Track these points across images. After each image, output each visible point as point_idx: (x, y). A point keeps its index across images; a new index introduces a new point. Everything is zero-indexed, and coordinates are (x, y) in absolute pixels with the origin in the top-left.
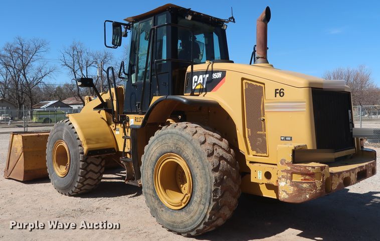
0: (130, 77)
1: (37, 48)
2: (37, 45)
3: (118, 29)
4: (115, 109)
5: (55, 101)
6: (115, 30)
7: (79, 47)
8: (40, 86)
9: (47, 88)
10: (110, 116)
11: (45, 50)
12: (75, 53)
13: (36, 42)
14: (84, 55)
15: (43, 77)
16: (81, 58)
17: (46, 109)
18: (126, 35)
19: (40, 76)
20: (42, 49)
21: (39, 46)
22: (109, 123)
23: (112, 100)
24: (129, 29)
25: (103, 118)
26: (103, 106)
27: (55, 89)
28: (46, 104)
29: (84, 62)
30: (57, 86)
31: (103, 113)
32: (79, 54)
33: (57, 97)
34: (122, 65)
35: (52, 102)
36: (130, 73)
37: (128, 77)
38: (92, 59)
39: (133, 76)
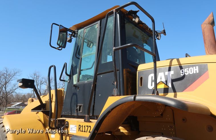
0: (72, 78)
1: (15, 74)
2: (15, 72)
3: (64, 35)
4: (53, 111)
5: (20, 103)
6: (61, 35)
7: (38, 74)
8: (14, 94)
9: (17, 95)
10: (48, 118)
11: (19, 75)
12: (35, 77)
13: (15, 70)
14: (40, 78)
15: (15, 89)
16: (38, 80)
17: (14, 107)
18: (70, 41)
19: (14, 89)
20: (18, 74)
21: (16, 73)
22: (45, 126)
23: (51, 102)
24: (74, 36)
25: (40, 120)
26: (42, 107)
27: (22, 96)
28: (15, 104)
29: (39, 81)
30: (23, 94)
31: (41, 115)
32: (37, 77)
33: (22, 100)
34: (65, 66)
35: (18, 103)
36: (72, 74)
37: (70, 79)
38: (44, 80)
39: (75, 77)
